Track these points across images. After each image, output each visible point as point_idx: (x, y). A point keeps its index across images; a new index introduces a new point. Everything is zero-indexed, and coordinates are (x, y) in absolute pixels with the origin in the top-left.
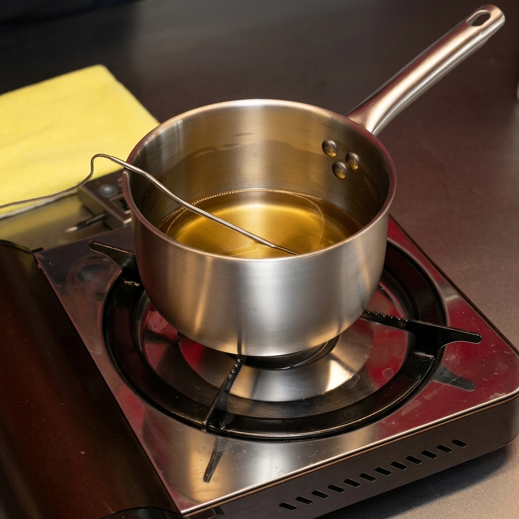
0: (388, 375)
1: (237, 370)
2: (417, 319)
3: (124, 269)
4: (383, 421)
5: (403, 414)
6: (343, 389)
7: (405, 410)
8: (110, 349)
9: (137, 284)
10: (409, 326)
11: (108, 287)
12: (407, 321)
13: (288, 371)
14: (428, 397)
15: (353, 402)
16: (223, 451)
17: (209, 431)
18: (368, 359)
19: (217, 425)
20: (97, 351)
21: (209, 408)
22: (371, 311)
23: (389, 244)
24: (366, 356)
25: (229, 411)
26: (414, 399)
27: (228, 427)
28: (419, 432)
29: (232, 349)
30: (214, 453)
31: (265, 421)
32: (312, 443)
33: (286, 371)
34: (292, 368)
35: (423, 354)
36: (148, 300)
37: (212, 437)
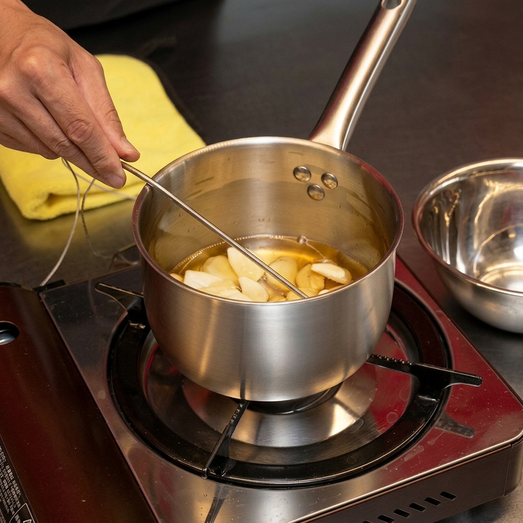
0: (392, 419)
1: (240, 415)
2: (422, 362)
3: (130, 311)
4: (385, 467)
5: (406, 459)
6: (346, 434)
7: (407, 456)
8: (114, 393)
9: (142, 327)
10: (414, 370)
11: (114, 329)
12: (411, 364)
13: (291, 416)
14: (431, 442)
15: (356, 447)
16: (224, 499)
17: (211, 478)
18: (373, 403)
19: (219, 472)
20: (101, 395)
21: (210, 454)
22: (376, 354)
23: (396, 284)
24: (371, 400)
25: (230, 457)
26: (417, 444)
27: (229, 474)
28: (421, 479)
29: (235, 394)
30: (214, 501)
31: (270, 468)
32: (315, 490)
33: (289, 416)
34: (296, 412)
35: (426, 398)
36: (154, 340)
37: (213, 485)
